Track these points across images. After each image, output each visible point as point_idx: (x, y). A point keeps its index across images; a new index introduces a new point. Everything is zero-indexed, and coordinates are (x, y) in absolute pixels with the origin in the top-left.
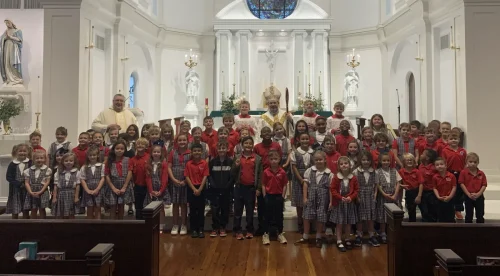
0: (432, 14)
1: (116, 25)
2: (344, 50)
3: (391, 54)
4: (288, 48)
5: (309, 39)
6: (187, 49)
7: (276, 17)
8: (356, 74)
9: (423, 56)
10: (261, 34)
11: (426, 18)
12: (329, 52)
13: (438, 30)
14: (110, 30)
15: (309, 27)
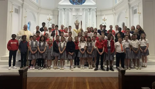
0: (131, 3)
1: (22, 5)
2: (101, 15)
3: (117, 17)
4: (83, 14)
5: (90, 11)
6: (48, 14)
7: (79, 4)
8: (105, 23)
9: (128, 16)
10: (74, 10)
11: (129, 4)
12: (96, 16)
13: (133, 8)
14: (20, 6)
15: (90, 8)
